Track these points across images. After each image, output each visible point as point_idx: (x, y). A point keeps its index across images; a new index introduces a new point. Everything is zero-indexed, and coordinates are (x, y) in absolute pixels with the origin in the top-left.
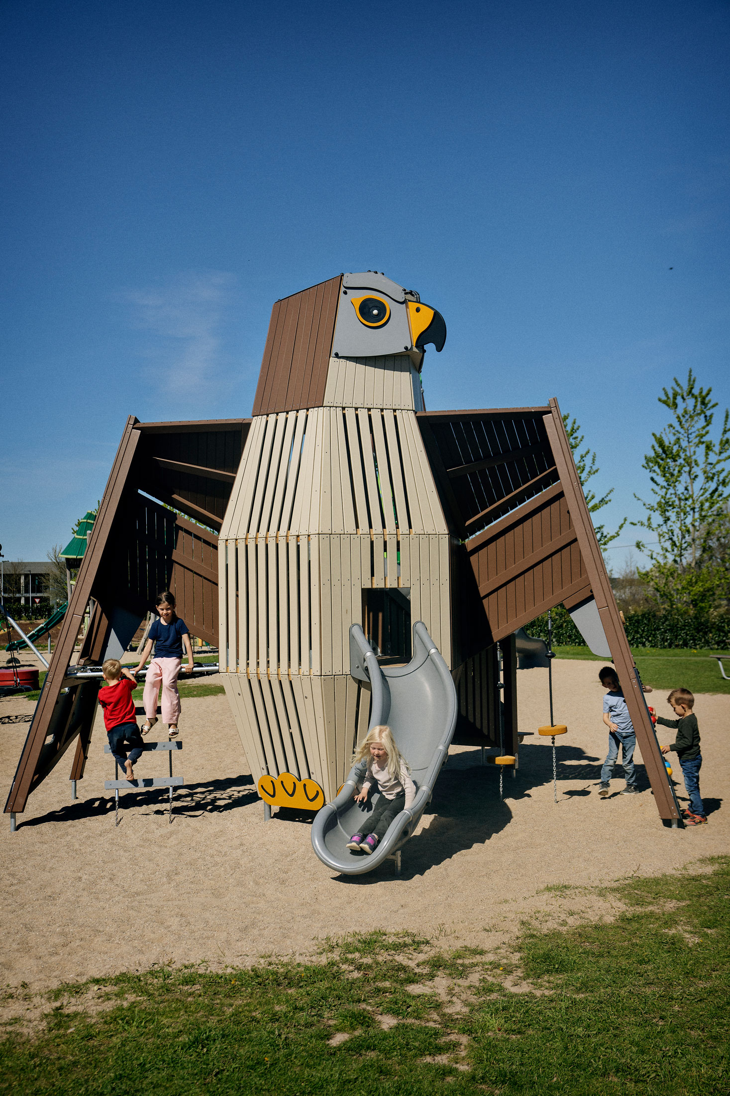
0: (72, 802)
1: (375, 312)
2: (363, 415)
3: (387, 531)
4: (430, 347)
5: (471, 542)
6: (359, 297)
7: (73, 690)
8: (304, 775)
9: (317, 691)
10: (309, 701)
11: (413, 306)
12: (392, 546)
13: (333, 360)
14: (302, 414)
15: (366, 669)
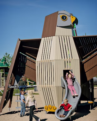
0: (9, 112)
1: (65, 18)
2: (63, 37)
3: (68, 59)
4: (75, 24)
5: (84, 61)
6: (61, 15)
7: (9, 90)
8: (53, 105)
9: (55, 89)
10: (54, 92)
11: (72, 17)
12: (69, 62)
13: (57, 27)
14: (51, 37)
15: (64, 85)
